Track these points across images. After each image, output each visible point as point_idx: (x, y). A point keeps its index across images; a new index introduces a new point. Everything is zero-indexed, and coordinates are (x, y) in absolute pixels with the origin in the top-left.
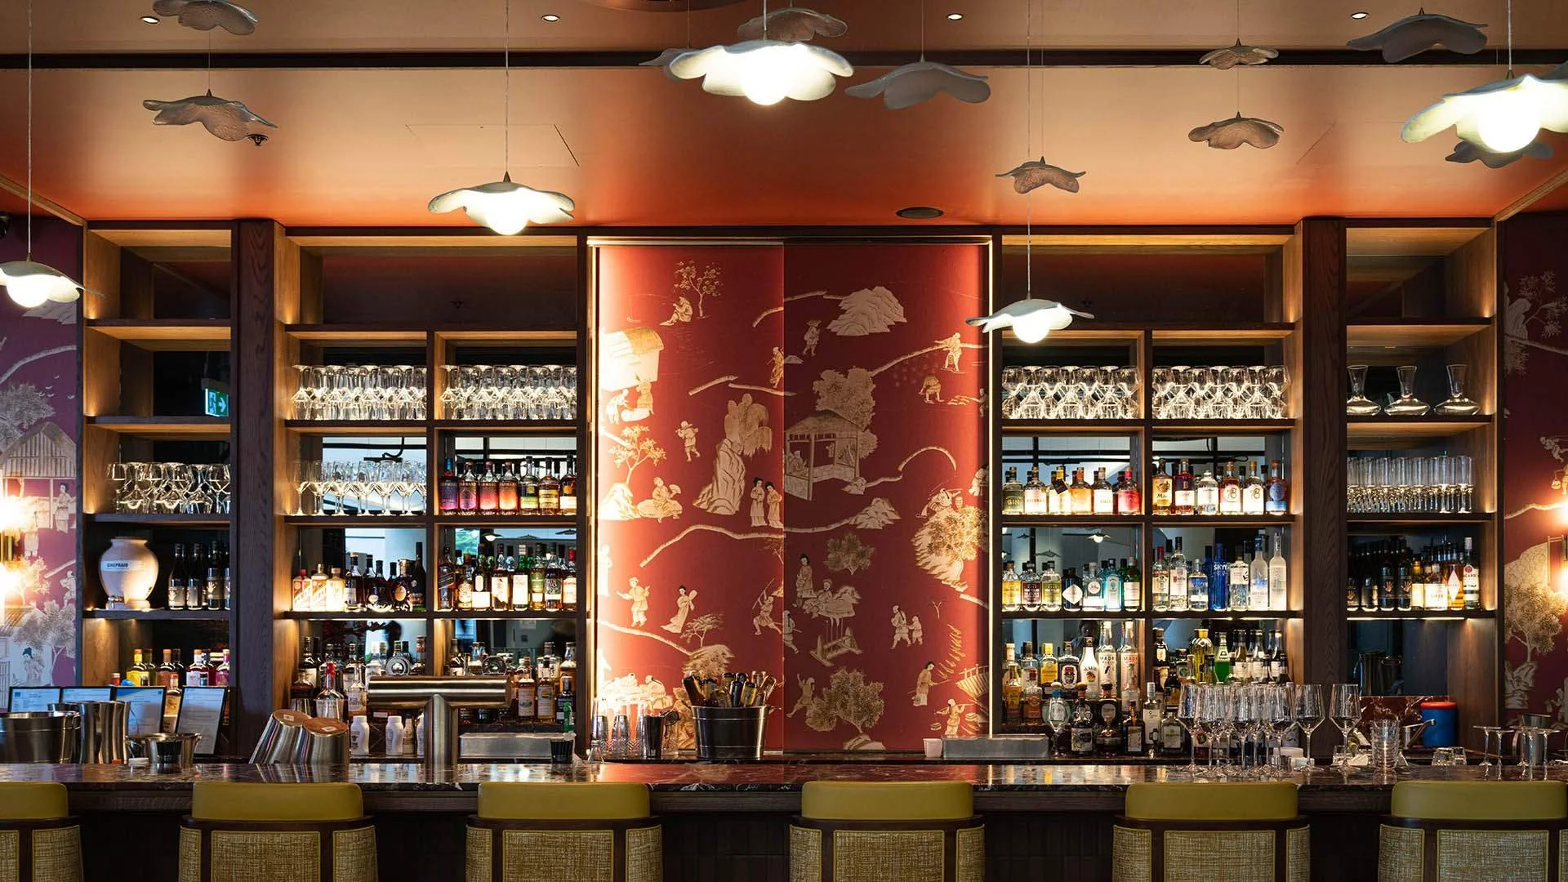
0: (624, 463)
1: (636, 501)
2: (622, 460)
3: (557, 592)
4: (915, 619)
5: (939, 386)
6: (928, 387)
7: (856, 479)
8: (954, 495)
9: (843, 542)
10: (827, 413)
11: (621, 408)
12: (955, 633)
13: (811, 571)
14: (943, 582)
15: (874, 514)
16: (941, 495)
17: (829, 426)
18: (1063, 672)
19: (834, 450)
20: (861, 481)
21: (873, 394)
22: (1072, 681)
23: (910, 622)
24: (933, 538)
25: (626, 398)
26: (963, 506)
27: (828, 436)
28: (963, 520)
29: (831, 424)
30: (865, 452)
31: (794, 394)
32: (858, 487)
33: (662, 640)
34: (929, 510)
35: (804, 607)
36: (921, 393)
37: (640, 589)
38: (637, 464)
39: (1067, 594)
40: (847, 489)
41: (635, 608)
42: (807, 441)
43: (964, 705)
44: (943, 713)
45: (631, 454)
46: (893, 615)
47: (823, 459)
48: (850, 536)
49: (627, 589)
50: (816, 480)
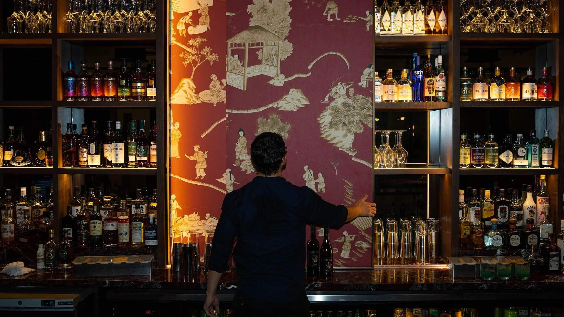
0: (189, 64)
1: (198, 91)
2: (188, 62)
3: (144, 155)
4: (320, 175)
5: (337, 9)
6: (329, 9)
7: (278, 75)
8: (348, 87)
9: (269, 120)
10: (257, 28)
11: (187, 25)
12: (349, 185)
13: (246, 140)
14: (340, 149)
15: (291, 101)
16: (339, 87)
17: (259, 37)
18: (499, 210)
19: (261, 55)
20: (282, 76)
21: (290, 14)
22: (505, 217)
23: (316, 177)
24: (333, 118)
25: (191, 18)
26: (355, 95)
27: (258, 44)
28: (355, 105)
29: (260, 36)
30: (284, 56)
31: (233, 14)
32: (279, 81)
33: (217, 189)
34: (330, 97)
35: (241, 166)
36: (324, 13)
37: (201, 153)
38: (198, 64)
39: (503, 157)
40: (271, 82)
41: (197, 167)
42: (243, 48)
43: (354, 236)
44: (340, 241)
45: (194, 58)
46: (304, 172)
47: (254, 61)
48: (274, 116)
49: (192, 153)
50: (249, 76)
